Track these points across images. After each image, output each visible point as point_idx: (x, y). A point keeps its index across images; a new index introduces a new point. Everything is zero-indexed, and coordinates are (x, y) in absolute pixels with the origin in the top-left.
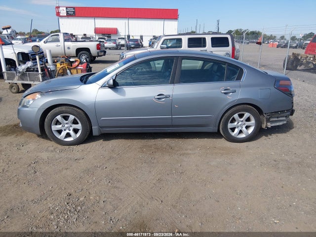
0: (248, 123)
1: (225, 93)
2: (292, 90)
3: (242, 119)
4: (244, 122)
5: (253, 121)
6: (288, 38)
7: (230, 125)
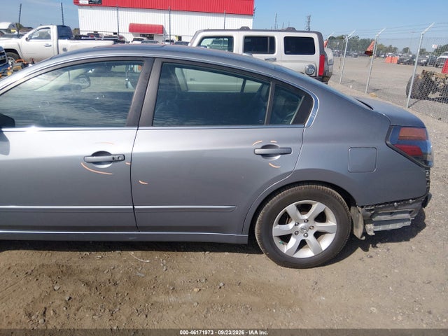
0: (320, 226)
1: (263, 155)
2: (429, 152)
3: (306, 217)
4: (312, 223)
5: (332, 223)
6: (415, 50)
7: (278, 229)
